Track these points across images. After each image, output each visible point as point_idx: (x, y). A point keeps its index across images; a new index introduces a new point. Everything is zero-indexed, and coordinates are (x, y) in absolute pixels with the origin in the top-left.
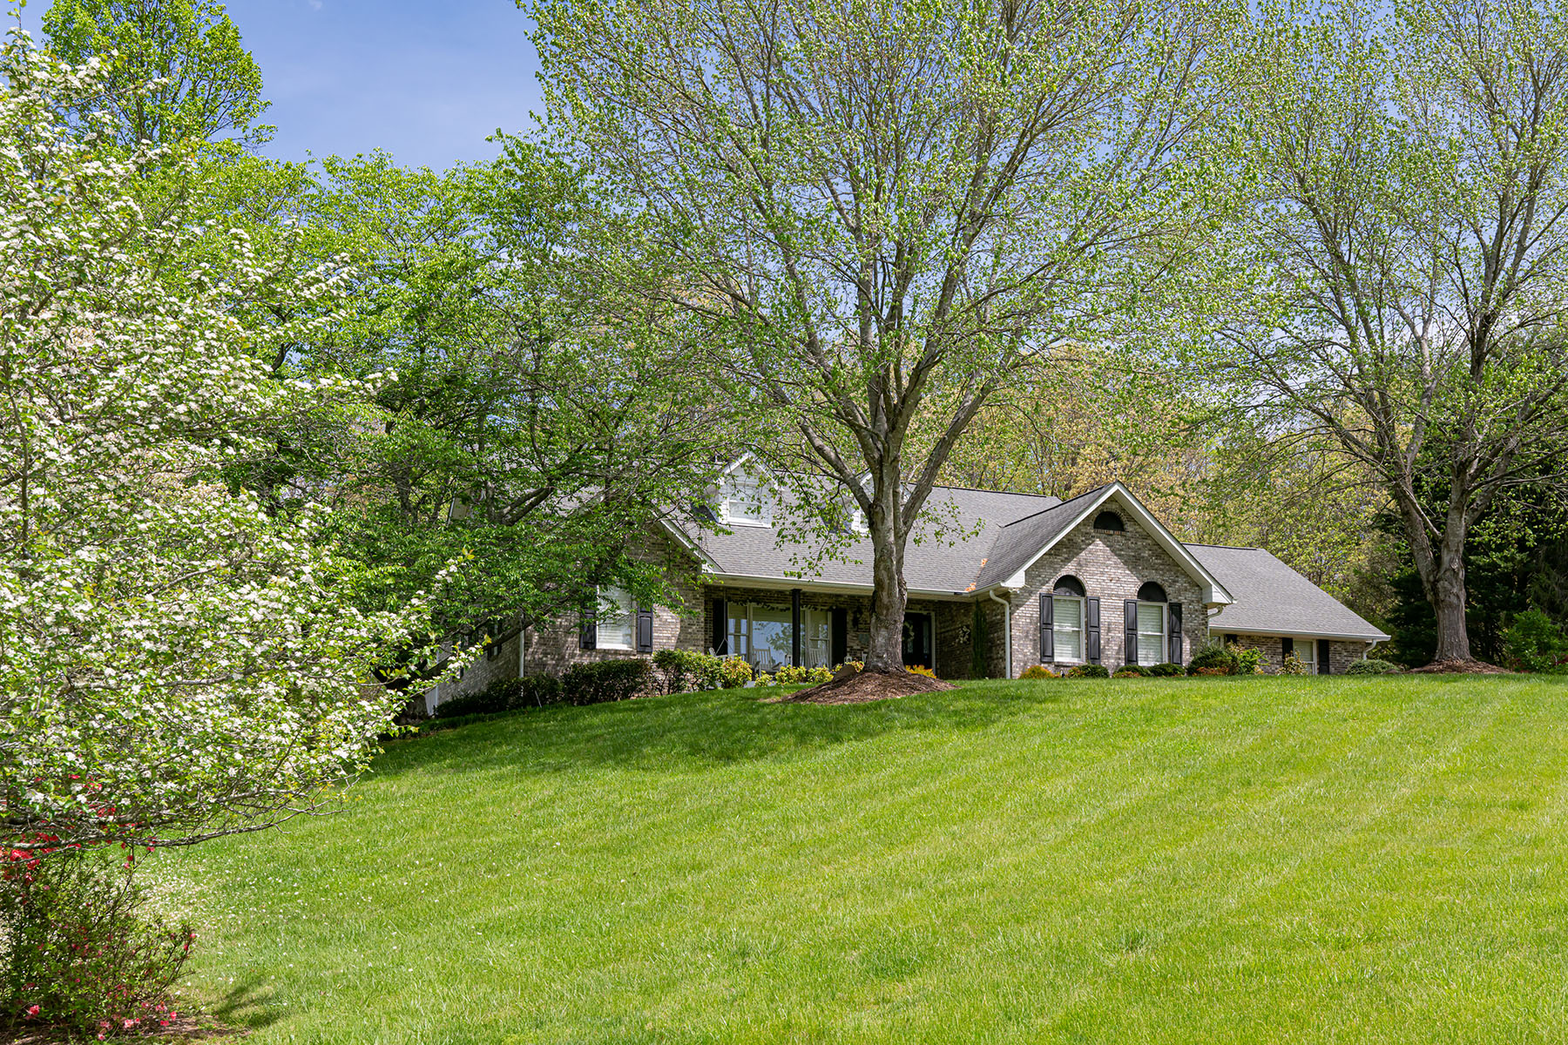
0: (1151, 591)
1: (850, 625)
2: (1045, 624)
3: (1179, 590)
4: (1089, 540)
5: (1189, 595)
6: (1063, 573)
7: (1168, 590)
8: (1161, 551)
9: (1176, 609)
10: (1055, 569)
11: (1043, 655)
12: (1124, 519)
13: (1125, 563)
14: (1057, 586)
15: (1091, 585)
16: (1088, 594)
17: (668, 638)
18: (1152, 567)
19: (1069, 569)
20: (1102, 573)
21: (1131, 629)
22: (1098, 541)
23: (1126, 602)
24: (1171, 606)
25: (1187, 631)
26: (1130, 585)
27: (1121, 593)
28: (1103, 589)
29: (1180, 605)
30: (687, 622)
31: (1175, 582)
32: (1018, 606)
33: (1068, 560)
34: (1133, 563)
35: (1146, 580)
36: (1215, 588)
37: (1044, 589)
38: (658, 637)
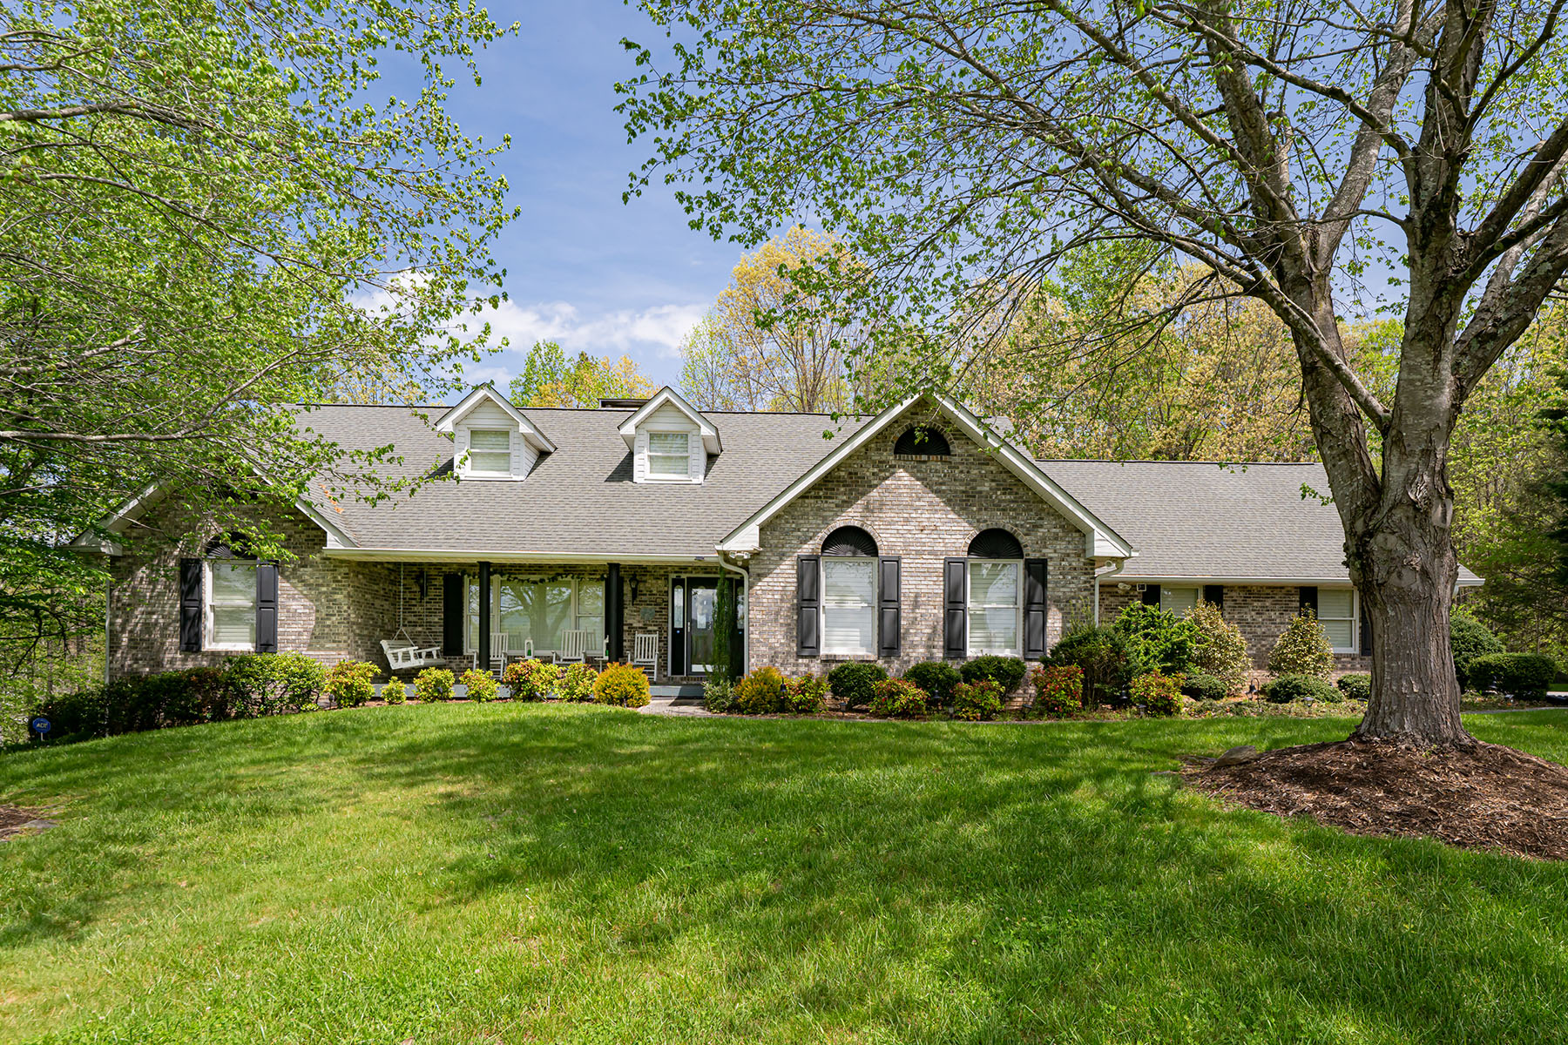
0: (993, 544)
1: (628, 597)
2: (806, 600)
3: (1044, 539)
4: (886, 470)
5: (1061, 546)
6: (839, 523)
7: (1023, 540)
8: (1011, 482)
9: (1037, 571)
10: (825, 519)
11: (802, 645)
12: (949, 437)
13: (949, 502)
14: (827, 544)
15: (886, 540)
16: (882, 553)
18: (997, 506)
19: (851, 517)
20: (907, 521)
21: (954, 603)
22: (901, 473)
23: (948, 562)
24: (1029, 565)
25: (1057, 601)
26: (957, 534)
27: (940, 547)
28: (907, 544)
29: (1043, 563)
30: (324, 611)
31: (1036, 526)
32: (760, 576)
33: (848, 503)
34: (962, 502)
35: (984, 527)
36: (1098, 533)
37: (807, 549)
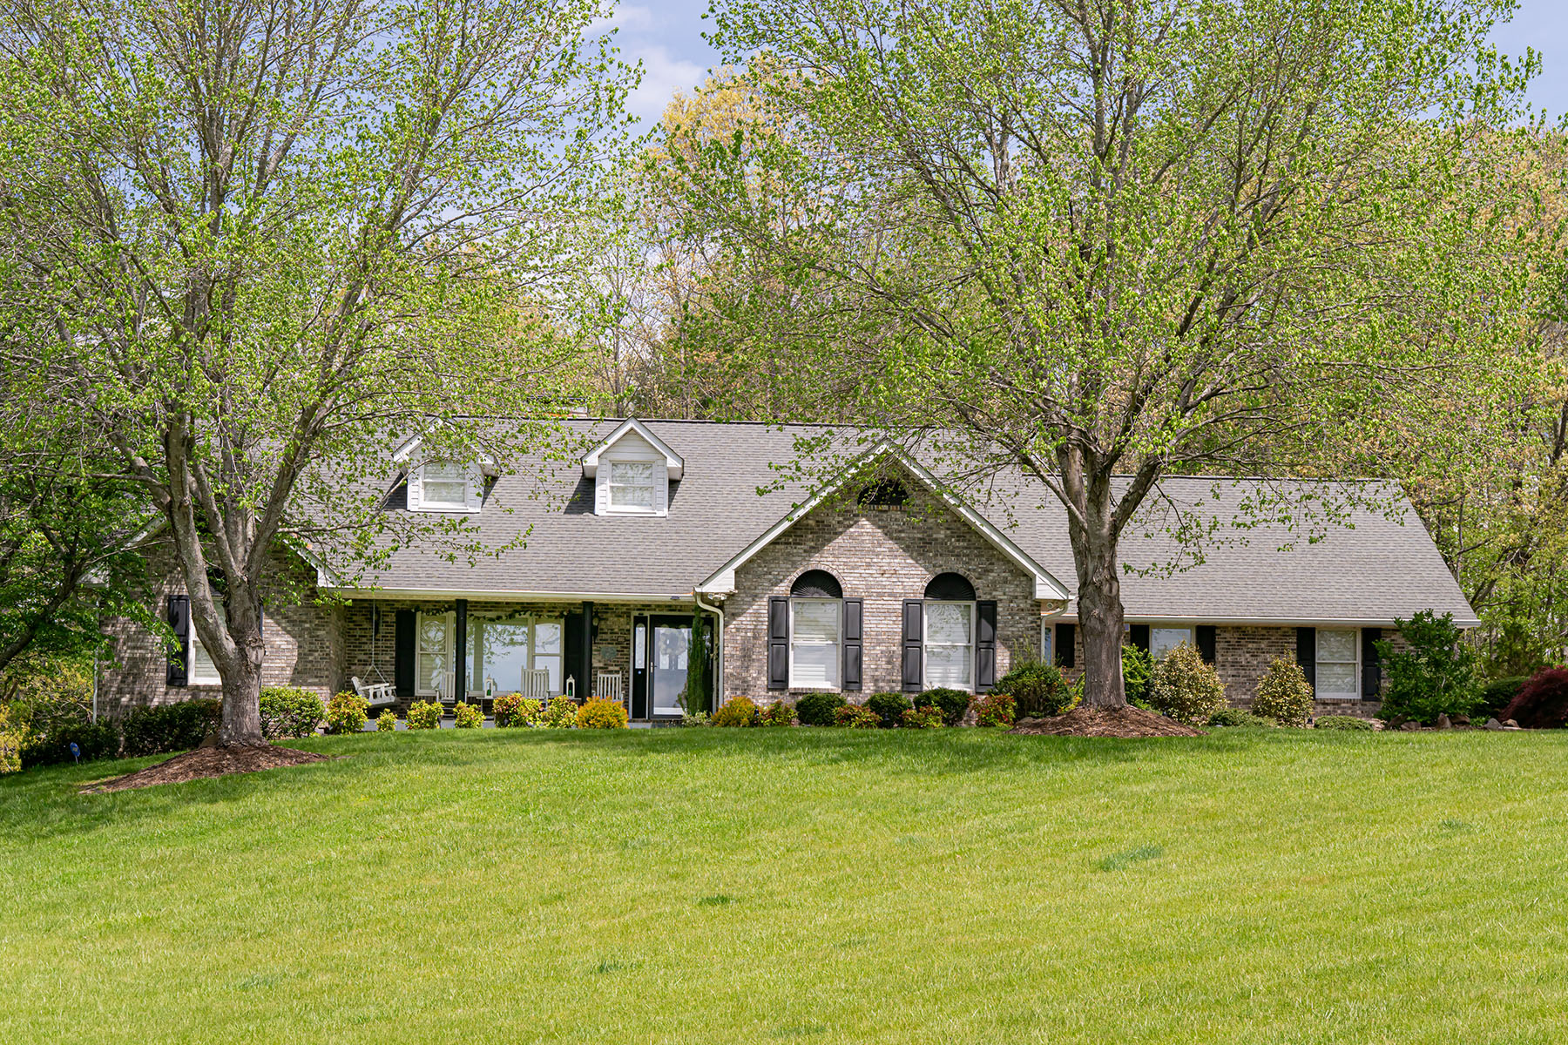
0: (946, 587)
2: (778, 635)
3: (994, 582)
4: (850, 518)
5: (1010, 589)
6: (807, 567)
7: (975, 583)
8: (965, 531)
9: (987, 612)
10: (794, 563)
11: (773, 679)
12: (908, 488)
13: (907, 549)
14: (797, 587)
15: (850, 583)
16: (846, 594)
17: (283, 669)
18: (952, 553)
19: (817, 562)
20: (869, 565)
21: (911, 640)
22: (864, 521)
23: (907, 603)
24: (980, 605)
25: (1006, 641)
26: (915, 578)
27: (899, 590)
28: (869, 587)
29: (993, 604)
30: (307, 647)
31: (987, 571)
32: (734, 615)
33: (816, 549)
34: (919, 548)
35: (939, 571)
36: (1040, 579)
37: (777, 591)
38: (267, 668)
